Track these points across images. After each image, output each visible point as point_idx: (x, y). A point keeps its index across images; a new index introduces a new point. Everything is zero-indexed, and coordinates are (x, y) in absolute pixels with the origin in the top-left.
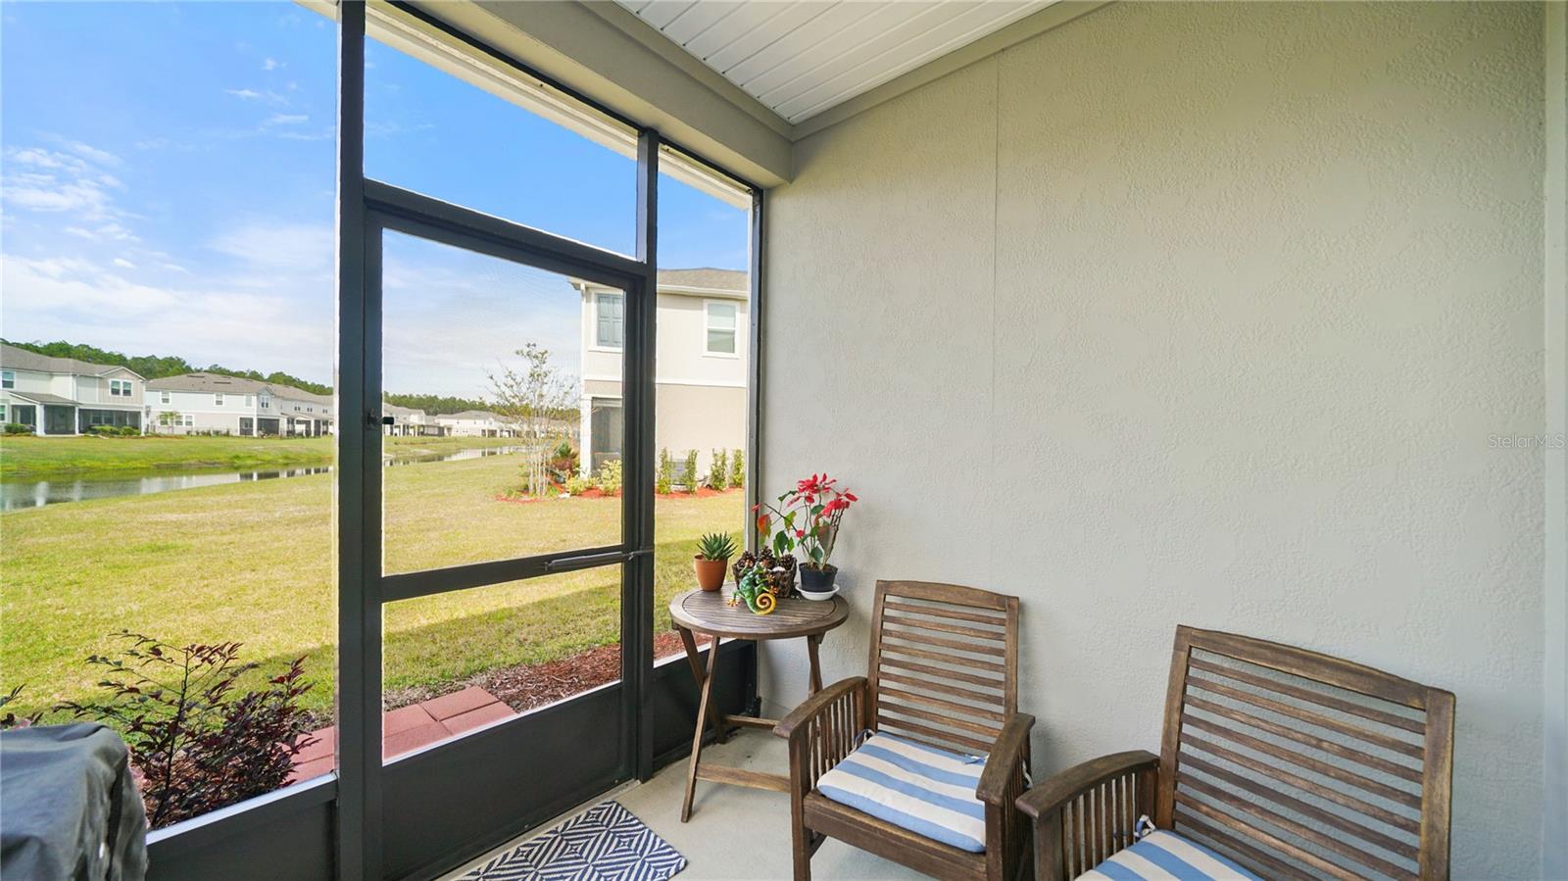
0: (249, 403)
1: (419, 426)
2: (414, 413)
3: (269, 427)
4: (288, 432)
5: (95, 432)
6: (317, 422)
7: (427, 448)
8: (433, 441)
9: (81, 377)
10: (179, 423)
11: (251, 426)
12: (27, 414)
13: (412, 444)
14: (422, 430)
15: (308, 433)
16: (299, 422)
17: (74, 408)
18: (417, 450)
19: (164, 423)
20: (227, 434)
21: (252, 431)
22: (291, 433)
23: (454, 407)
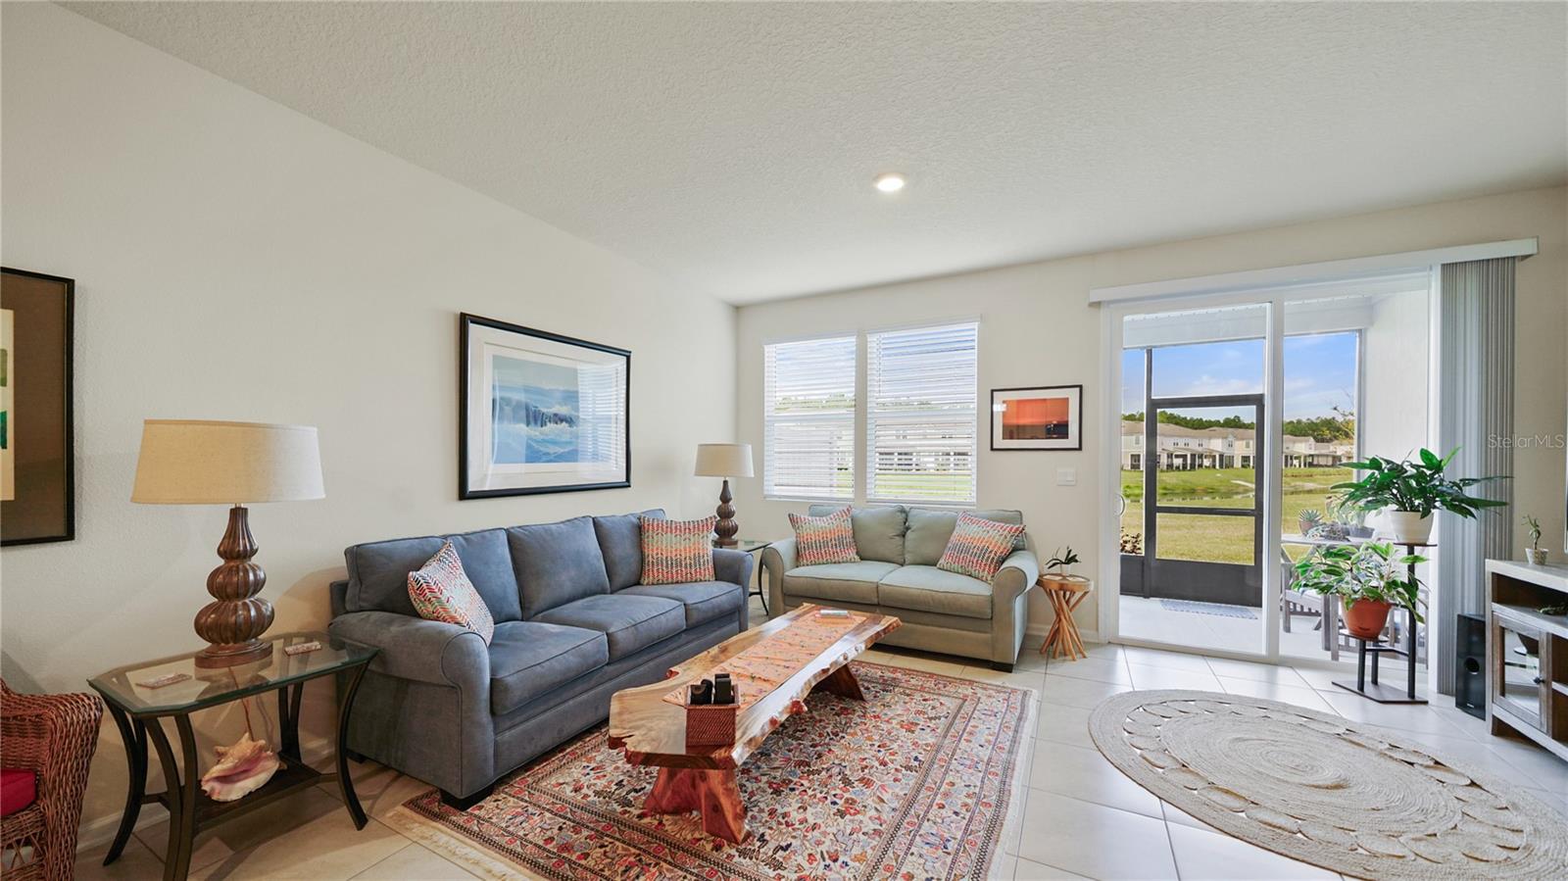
2: (1301, 442)
4: (1168, 465)
6: (1193, 456)
7: (1314, 481)
8: (1324, 474)
14: (1310, 460)
15: (1185, 467)
16: (1177, 456)
18: (1298, 483)
22: (1170, 466)
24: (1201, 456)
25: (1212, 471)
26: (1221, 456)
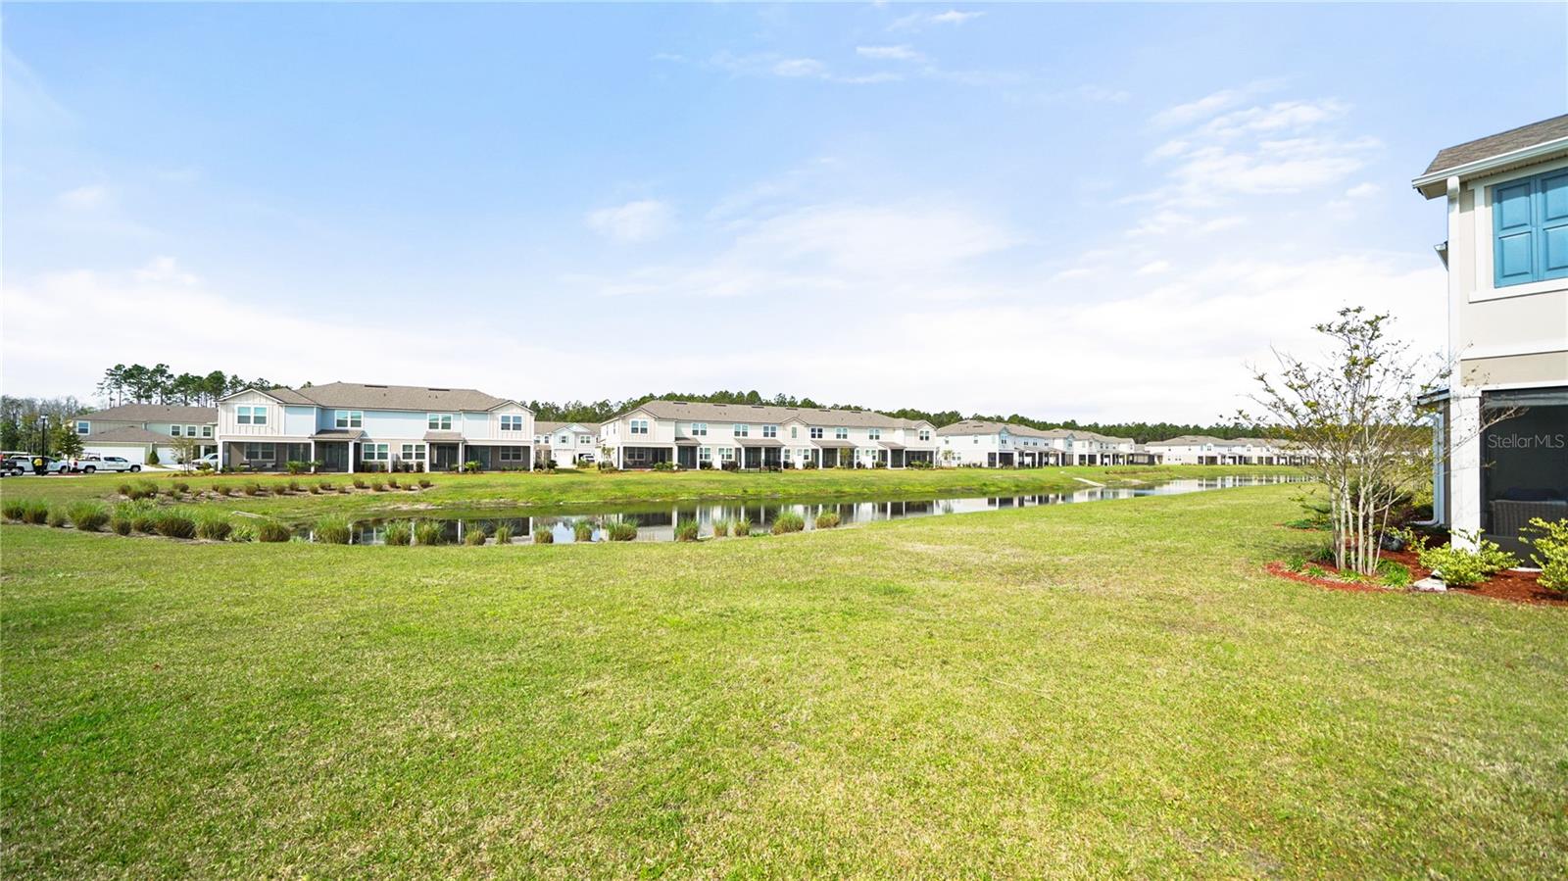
0: (993, 441)
1: (1129, 455)
2: (1124, 443)
3: (1006, 459)
4: (1019, 463)
5: (912, 466)
6: (1040, 454)
7: (1138, 478)
8: (1144, 471)
9: (907, 429)
10: (954, 458)
11: (995, 459)
12: (884, 453)
13: (1122, 473)
14: (1131, 458)
15: (1034, 464)
16: (1027, 455)
17: (902, 450)
18: (1127, 480)
19: (946, 458)
21: (996, 463)
22: (1021, 464)
23: (1165, 433)
24: (1047, 455)
25: (1056, 468)
26: (1063, 454)
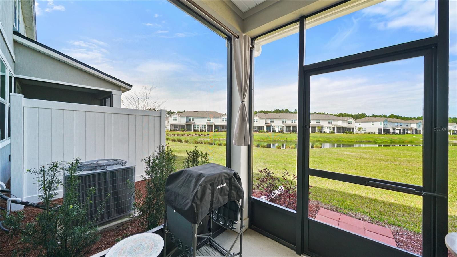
0: (381, 124)
3: (387, 131)
4: (393, 133)
5: (345, 133)
6: (404, 130)
9: (343, 120)
10: (363, 130)
11: (381, 131)
12: (334, 129)
15: (400, 133)
16: (397, 130)
17: (341, 127)
19: (359, 130)
20: (375, 133)
21: (382, 132)
24: (407, 130)
25: (412, 135)
26: (416, 130)
